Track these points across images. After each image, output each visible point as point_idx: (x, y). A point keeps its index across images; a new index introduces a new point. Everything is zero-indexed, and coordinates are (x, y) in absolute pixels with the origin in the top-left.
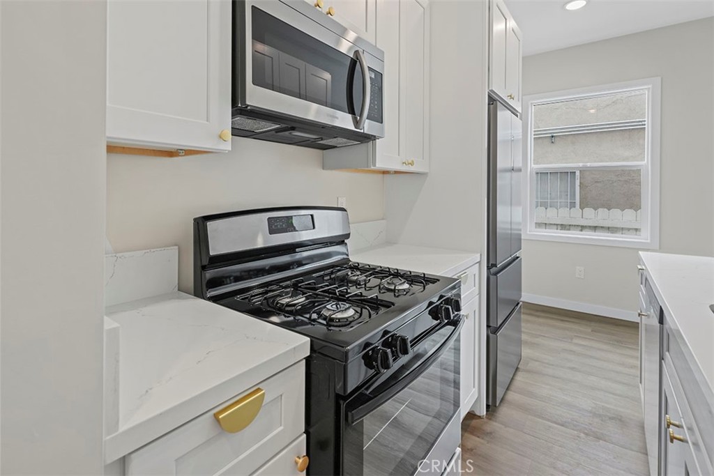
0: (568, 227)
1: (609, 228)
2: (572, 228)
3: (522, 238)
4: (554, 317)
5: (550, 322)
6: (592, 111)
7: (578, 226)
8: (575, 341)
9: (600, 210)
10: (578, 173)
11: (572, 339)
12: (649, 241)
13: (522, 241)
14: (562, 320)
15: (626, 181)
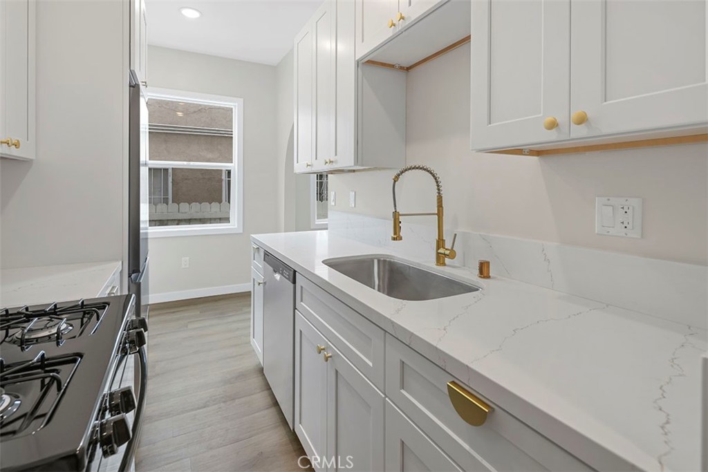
0: (166, 222)
1: (200, 219)
2: (169, 223)
3: (149, 237)
4: (172, 310)
5: (162, 318)
6: (180, 114)
7: (175, 220)
8: (190, 326)
9: (193, 204)
10: (170, 171)
11: (187, 327)
12: (236, 227)
13: (149, 240)
14: (174, 312)
15: (209, 179)
